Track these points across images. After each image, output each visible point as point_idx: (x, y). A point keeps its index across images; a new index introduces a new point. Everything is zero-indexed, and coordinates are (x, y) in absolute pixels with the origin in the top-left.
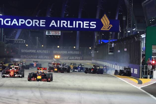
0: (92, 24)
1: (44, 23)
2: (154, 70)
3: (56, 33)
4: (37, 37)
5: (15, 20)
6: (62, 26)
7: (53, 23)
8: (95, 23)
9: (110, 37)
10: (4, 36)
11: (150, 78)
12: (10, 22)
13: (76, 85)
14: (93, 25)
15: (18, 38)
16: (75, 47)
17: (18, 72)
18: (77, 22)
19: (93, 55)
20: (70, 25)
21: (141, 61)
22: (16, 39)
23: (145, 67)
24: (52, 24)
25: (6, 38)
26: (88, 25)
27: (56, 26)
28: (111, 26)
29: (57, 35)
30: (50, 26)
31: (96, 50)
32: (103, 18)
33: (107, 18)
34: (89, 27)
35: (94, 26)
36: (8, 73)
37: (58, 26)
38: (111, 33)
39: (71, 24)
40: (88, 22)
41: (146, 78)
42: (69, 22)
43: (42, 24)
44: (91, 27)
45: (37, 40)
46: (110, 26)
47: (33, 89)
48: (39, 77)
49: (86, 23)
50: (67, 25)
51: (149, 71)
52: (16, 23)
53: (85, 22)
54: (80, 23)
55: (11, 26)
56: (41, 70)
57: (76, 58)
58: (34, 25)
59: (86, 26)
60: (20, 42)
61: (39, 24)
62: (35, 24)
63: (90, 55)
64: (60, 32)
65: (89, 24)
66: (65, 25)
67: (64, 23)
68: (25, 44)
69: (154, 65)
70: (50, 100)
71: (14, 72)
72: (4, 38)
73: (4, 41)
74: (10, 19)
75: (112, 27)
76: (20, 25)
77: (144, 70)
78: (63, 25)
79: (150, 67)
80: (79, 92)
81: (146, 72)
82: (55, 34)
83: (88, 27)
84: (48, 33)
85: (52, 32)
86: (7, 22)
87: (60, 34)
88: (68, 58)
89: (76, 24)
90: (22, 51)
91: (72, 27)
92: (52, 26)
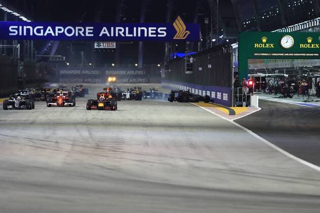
0: (161, 30)
1: (92, 31)
2: (251, 93)
4: (82, 52)
5: (49, 28)
6: (117, 35)
7: (104, 31)
8: (165, 28)
9: (187, 49)
10: (34, 51)
11: (247, 106)
12: (42, 31)
13: (140, 120)
14: (162, 32)
15: (55, 54)
16: (136, 65)
17: (68, 100)
18: (139, 29)
19: (163, 76)
20: (129, 34)
21: (233, 81)
22: (52, 55)
23: (238, 91)
24: (102, 32)
25: (38, 54)
26: (154, 32)
27: (108, 35)
29: (110, 47)
30: (101, 35)
31: (167, 68)
32: (176, 21)
33: (181, 22)
34: (157, 36)
35: (163, 34)
36: (55, 100)
37: (112, 35)
38: (188, 43)
39: (131, 32)
40: (155, 28)
41: (241, 106)
42: (127, 28)
43: (89, 33)
45: (83, 56)
46: (187, 33)
47: (79, 127)
48: (101, 105)
49: (152, 30)
50: (124, 33)
51: (245, 95)
52: (52, 32)
53: (150, 29)
54: (144, 30)
55: (43, 36)
56: (102, 95)
58: (77, 35)
59: (152, 34)
60: (57, 60)
61: (84, 33)
62: (79, 33)
63: (160, 75)
64: (115, 44)
65: (156, 30)
66: (121, 33)
67: (121, 30)
68: (64, 61)
69: (251, 87)
70: (104, 142)
71: (63, 100)
72: (34, 54)
73: (34, 58)
74: (42, 27)
75: (189, 34)
76: (57, 35)
77: (238, 95)
78: (119, 33)
79: (246, 90)
80: (145, 128)
81: (240, 97)
82: (108, 46)
83: (155, 36)
84: (97, 46)
86: (39, 31)
87: (115, 47)
88: (127, 80)
89: (137, 31)
90: (62, 72)
91: (132, 35)
92: (103, 34)
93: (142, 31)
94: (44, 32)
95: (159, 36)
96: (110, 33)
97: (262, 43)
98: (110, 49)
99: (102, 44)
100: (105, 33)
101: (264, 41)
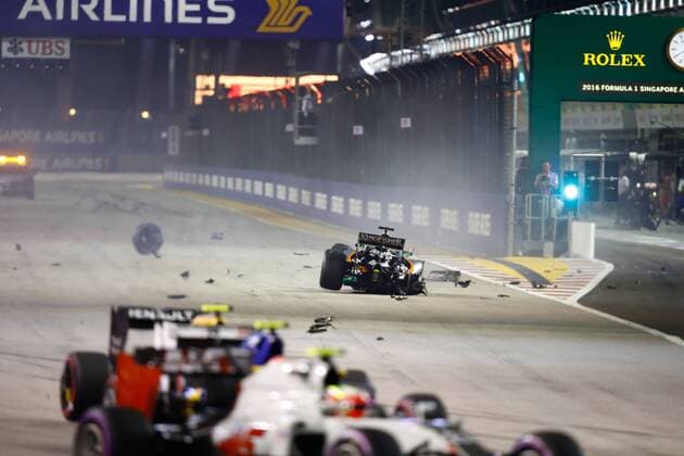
0: (217, 3)
2: (571, 216)
3: (48, 51)
6: (75, 16)
7: (34, 3)
9: (290, 63)
11: (557, 254)
14: (222, 8)
20: (114, 12)
23: (529, 206)
24: (28, 7)
26: (197, 8)
27: (47, 16)
28: (307, 11)
29: (53, 56)
30: (22, 15)
34: (205, 20)
35: (225, 15)
37: (60, 16)
38: (294, 45)
41: (539, 253)
46: (300, 14)
49: (188, 1)
50: (99, 10)
51: (549, 222)
54: (162, 3)
59: (189, 14)
64: (67, 46)
65: (203, 3)
66: (88, 9)
75: (308, 19)
78: (81, 12)
82: (44, 53)
83: (198, 20)
84: (9, 49)
85: (30, 42)
87: (67, 55)
89: (141, 6)
91: (122, 18)
92: (30, 14)
95: (211, 20)
96: (53, 10)
97: (609, 51)
98: (51, 62)
99: (25, 45)
100: (35, 8)
101: (615, 44)
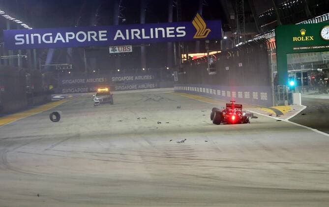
0: (180, 30)
1: (105, 35)
2: (293, 91)
5: (59, 34)
6: (133, 38)
7: (119, 34)
9: (207, 48)
11: (289, 104)
12: (51, 38)
18: (156, 29)
20: (145, 36)
21: (273, 79)
23: (279, 89)
24: (117, 36)
26: (173, 32)
27: (124, 38)
28: (209, 30)
29: (127, 51)
30: (115, 39)
32: (196, 19)
34: (176, 36)
35: (182, 34)
37: (128, 38)
38: (208, 42)
39: (148, 33)
40: (173, 28)
41: (283, 104)
42: (143, 30)
43: (102, 38)
44: (178, 36)
46: (207, 31)
49: (170, 30)
50: (141, 35)
51: (286, 94)
52: (62, 38)
53: (168, 29)
55: (53, 43)
57: (148, 85)
58: (89, 40)
59: (170, 34)
60: (64, 68)
61: (97, 37)
62: (91, 38)
64: (131, 48)
65: (175, 30)
66: (137, 35)
67: (136, 32)
74: (51, 34)
75: (210, 33)
76: (67, 41)
77: (279, 93)
78: (135, 36)
81: (282, 95)
82: (123, 51)
83: (174, 36)
84: (112, 50)
85: (119, 47)
86: (47, 38)
87: (131, 51)
91: (149, 37)
92: (118, 38)
93: (160, 32)
94: (54, 39)
96: (125, 36)
97: (301, 36)
98: (126, 53)
99: (117, 49)
100: (119, 36)
101: (303, 33)
